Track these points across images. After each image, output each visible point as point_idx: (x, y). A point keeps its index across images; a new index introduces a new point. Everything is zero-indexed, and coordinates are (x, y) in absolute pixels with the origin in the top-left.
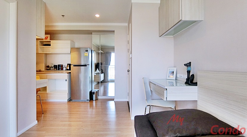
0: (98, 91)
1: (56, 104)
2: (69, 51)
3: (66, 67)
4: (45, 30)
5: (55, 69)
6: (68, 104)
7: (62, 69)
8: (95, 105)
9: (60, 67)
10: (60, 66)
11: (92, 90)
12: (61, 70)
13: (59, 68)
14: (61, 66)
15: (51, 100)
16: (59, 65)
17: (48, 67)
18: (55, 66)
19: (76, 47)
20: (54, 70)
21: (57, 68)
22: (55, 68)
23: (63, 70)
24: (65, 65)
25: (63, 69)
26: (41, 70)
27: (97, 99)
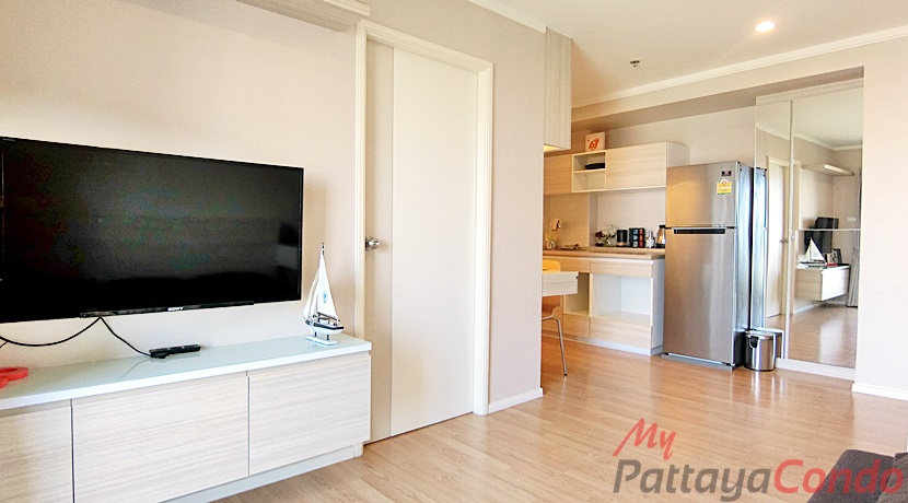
0: (780, 335)
1: (611, 357)
2: (661, 178)
3: (655, 235)
4: (572, 124)
5: (621, 244)
6: (652, 364)
7: (642, 244)
8: (761, 388)
9: (635, 238)
10: (636, 232)
11: (749, 329)
12: (639, 247)
13: (631, 239)
14: (638, 235)
15: (599, 342)
16: (632, 230)
17: (599, 235)
18: (619, 232)
19: (693, 161)
20: (618, 246)
21: (625, 240)
22: (619, 240)
23: (644, 247)
24: (652, 228)
25: (644, 242)
26: (580, 245)
27: (768, 370)
